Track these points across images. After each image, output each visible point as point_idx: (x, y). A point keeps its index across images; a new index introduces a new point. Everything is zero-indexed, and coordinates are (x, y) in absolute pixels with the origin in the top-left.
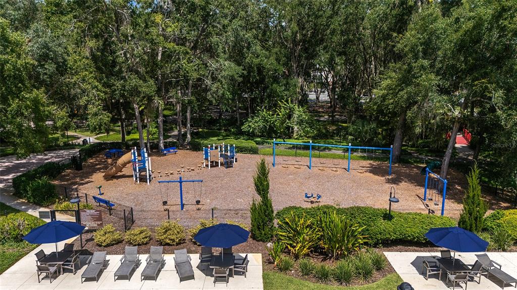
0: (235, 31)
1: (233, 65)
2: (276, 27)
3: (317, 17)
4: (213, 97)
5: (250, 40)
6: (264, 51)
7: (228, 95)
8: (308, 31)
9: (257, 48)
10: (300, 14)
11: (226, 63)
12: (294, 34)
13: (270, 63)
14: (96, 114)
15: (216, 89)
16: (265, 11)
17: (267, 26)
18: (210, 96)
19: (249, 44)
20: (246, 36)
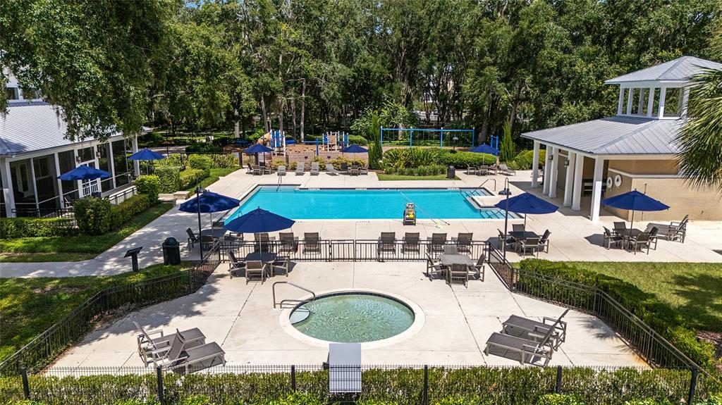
0: (347, 37)
1: (345, 67)
2: (381, 34)
3: (418, 25)
4: (326, 96)
5: (359, 45)
6: (371, 56)
7: (338, 95)
8: (412, 38)
9: (365, 53)
10: (404, 22)
11: (339, 65)
12: (399, 41)
13: (376, 67)
14: (247, 100)
15: (329, 90)
16: (370, 19)
17: (373, 33)
18: (324, 96)
19: (358, 49)
20: (356, 42)
